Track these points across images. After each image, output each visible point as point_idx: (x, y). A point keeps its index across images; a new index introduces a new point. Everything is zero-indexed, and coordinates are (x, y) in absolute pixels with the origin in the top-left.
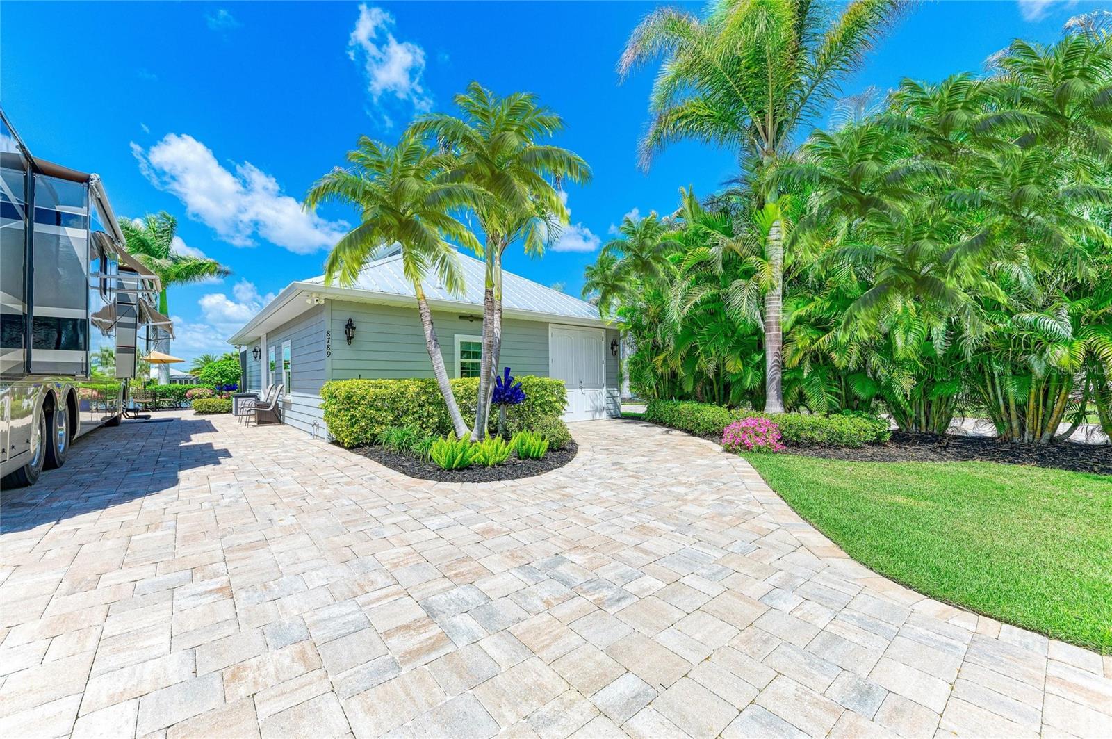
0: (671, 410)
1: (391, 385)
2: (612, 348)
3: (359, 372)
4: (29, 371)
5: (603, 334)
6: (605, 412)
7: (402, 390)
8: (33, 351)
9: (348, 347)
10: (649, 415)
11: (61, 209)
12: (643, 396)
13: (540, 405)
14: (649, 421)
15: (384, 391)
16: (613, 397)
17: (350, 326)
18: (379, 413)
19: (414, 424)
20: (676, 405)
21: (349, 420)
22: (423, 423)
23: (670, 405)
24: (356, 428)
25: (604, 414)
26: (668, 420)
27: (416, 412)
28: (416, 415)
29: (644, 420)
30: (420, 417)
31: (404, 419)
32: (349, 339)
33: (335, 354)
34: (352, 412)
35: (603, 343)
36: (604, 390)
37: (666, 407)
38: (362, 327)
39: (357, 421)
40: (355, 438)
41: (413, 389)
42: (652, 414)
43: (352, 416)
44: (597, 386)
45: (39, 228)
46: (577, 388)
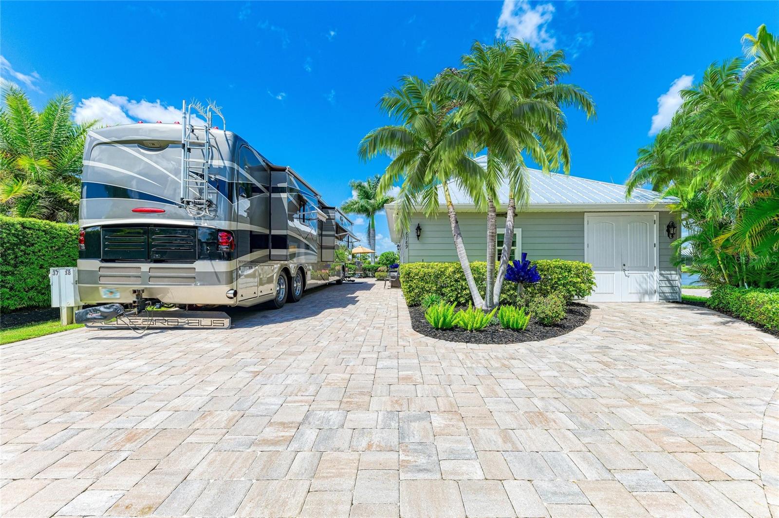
0: (738, 298)
1: (436, 266)
2: (668, 231)
3: (423, 258)
4: (270, 258)
5: (656, 217)
6: (657, 295)
7: (443, 270)
8: (272, 250)
9: (418, 242)
10: (714, 302)
11: (279, 185)
12: (708, 280)
13: (564, 285)
14: (714, 309)
15: (430, 270)
16: (669, 280)
17: (419, 228)
18: (426, 285)
19: (451, 294)
20: (745, 293)
21: (409, 288)
22: (459, 293)
23: (737, 293)
24: (413, 294)
25: (656, 298)
26: (734, 309)
27: (453, 285)
28: (453, 288)
29: (709, 307)
30: (456, 289)
31: (444, 290)
32: (418, 236)
33: (410, 247)
34: (410, 283)
35: (656, 228)
36: (656, 273)
37: (733, 295)
38: (426, 228)
39: (413, 289)
40: (412, 300)
41: (451, 269)
42: (717, 302)
43: (410, 286)
44: (646, 267)
45: (274, 195)
46: (618, 270)
